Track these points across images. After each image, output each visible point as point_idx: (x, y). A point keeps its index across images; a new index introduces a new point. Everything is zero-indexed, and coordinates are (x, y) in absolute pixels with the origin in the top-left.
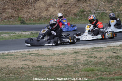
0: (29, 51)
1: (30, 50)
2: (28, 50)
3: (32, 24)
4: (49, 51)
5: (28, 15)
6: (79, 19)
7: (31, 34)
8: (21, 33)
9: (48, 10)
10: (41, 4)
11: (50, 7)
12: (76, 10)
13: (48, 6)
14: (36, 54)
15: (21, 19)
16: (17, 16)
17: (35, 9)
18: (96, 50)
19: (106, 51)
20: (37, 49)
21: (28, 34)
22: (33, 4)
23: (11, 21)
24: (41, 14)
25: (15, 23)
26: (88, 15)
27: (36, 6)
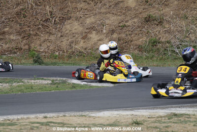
0: (45, 117)
1: (49, 115)
2: (43, 115)
3: (55, 64)
4: (84, 118)
5: (48, 47)
6: (147, 58)
7: (53, 83)
8: (33, 81)
9: (88, 39)
10: (73, 27)
11: (91, 33)
12: (143, 40)
13: (88, 31)
14: (59, 123)
15: (34, 54)
16: (27, 47)
17: (61, 36)
18: (176, 119)
19: (195, 121)
20: (61, 114)
21: (47, 84)
22: (58, 26)
23: (15, 58)
24: (73, 45)
25: (23, 61)
26: (165, 50)
27: (64, 30)
